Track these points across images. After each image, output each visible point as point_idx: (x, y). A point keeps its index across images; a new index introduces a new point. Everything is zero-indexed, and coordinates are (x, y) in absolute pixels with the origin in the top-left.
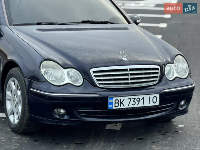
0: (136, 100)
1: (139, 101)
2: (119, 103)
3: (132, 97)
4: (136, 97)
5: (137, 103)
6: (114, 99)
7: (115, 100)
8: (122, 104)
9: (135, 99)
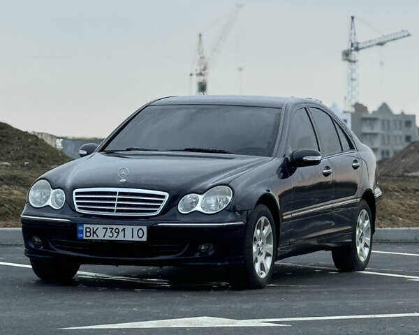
0: (113, 231)
1: (118, 233)
2: (92, 232)
3: (108, 226)
4: (115, 227)
6: (85, 226)
8: (95, 234)
9: (112, 229)
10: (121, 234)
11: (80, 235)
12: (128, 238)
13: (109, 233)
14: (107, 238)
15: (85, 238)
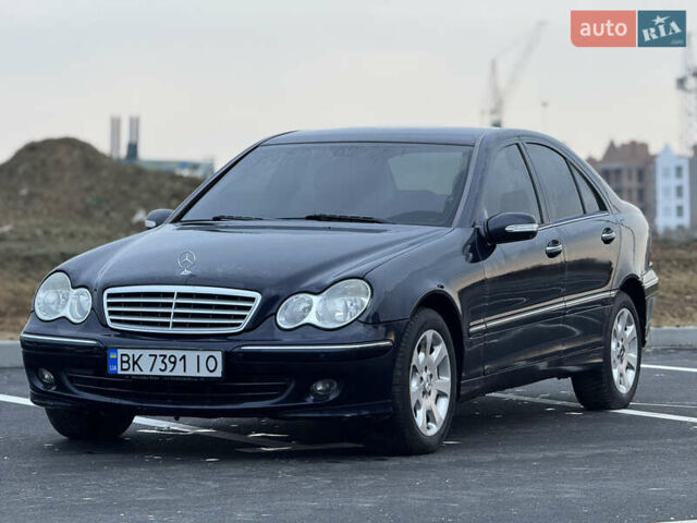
0: (166, 361)
1: (175, 363)
2: (131, 362)
3: (158, 352)
4: (168, 353)
5: (170, 366)
6: (120, 352)
7: (122, 355)
8: (136, 366)
9: (165, 356)
10: (180, 364)
11: (112, 369)
12: (192, 372)
13: (160, 365)
14: (156, 372)
15: (120, 372)
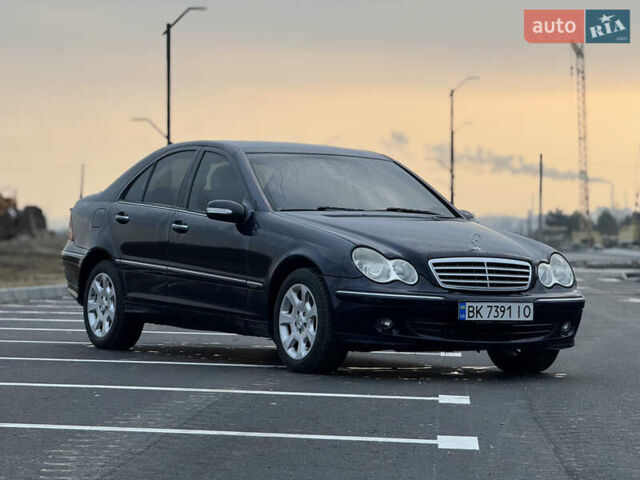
0: (499, 310)
1: (504, 311)
3: (493, 304)
4: (500, 305)
5: (501, 314)
6: (468, 304)
7: (469, 307)
10: (507, 312)
11: (461, 316)
12: (515, 318)
13: (494, 313)
14: (492, 318)
15: (467, 319)
